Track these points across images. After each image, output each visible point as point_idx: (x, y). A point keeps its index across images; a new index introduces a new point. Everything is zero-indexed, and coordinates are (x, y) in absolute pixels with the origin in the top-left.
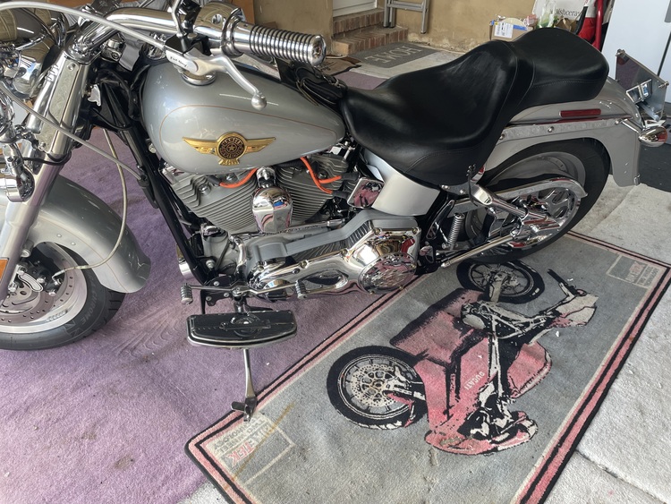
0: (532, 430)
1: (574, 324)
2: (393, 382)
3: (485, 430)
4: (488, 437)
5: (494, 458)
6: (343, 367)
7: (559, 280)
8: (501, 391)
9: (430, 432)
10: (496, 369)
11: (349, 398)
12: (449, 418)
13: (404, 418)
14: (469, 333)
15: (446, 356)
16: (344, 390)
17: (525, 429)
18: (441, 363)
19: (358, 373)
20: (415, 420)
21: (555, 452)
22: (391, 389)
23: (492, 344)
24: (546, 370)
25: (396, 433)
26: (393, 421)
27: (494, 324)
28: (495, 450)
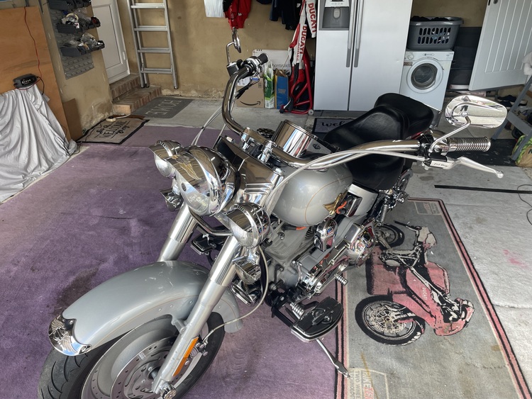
1: (432, 245)
2: (393, 314)
3: (455, 316)
4: (459, 318)
5: (470, 326)
6: (362, 320)
7: (405, 225)
8: (440, 293)
9: (435, 330)
10: (427, 284)
11: (382, 334)
12: (435, 318)
13: (418, 329)
14: (397, 270)
15: (400, 288)
16: (375, 331)
17: (468, 306)
18: (402, 293)
19: (372, 319)
20: (424, 327)
21: (488, 310)
22: (396, 318)
23: (412, 271)
24: (446, 273)
25: (422, 339)
26: (415, 334)
27: (402, 260)
28: (466, 322)
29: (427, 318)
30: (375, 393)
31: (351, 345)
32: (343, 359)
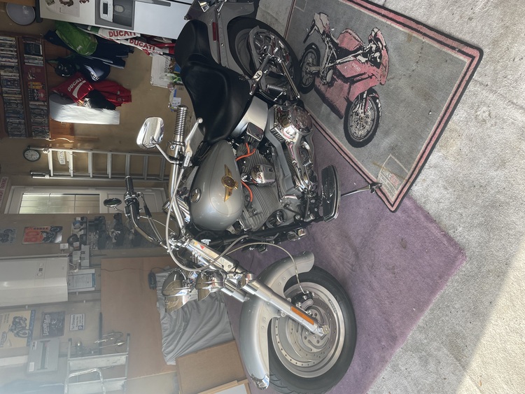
0: (376, 30)
1: (328, 22)
2: (360, 111)
3: (377, 54)
4: (380, 52)
5: (390, 46)
6: (354, 141)
7: (308, 36)
8: (361, 52)
9: (381, 83)
10: (351, 58)
11: (368, 132)
12: (373, 75)
13: (374, 99)
14: (335, 77)
15: (347, 86)
16: (365, 136)
17: (376, 34)
18: (350, 87)
19: (357, 132)
20: (376, 92)
21: (384, 16)
22: (363, 111)
23: (339, 63)
24: (350, 31)
25: (382, 101)
26: (377, 104)
27: (330, 65)
28: (385, 47)
29: (370, 83)
30: (396, 175)
31: (365, 166)
32: (371, 180)
